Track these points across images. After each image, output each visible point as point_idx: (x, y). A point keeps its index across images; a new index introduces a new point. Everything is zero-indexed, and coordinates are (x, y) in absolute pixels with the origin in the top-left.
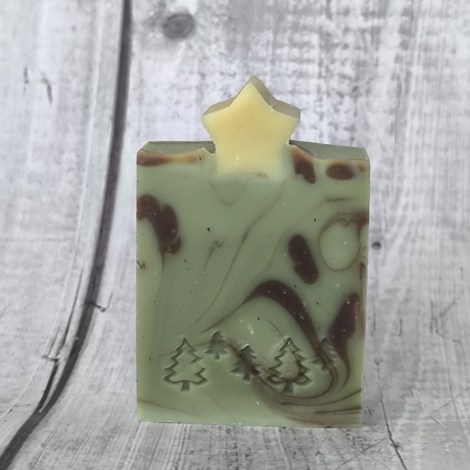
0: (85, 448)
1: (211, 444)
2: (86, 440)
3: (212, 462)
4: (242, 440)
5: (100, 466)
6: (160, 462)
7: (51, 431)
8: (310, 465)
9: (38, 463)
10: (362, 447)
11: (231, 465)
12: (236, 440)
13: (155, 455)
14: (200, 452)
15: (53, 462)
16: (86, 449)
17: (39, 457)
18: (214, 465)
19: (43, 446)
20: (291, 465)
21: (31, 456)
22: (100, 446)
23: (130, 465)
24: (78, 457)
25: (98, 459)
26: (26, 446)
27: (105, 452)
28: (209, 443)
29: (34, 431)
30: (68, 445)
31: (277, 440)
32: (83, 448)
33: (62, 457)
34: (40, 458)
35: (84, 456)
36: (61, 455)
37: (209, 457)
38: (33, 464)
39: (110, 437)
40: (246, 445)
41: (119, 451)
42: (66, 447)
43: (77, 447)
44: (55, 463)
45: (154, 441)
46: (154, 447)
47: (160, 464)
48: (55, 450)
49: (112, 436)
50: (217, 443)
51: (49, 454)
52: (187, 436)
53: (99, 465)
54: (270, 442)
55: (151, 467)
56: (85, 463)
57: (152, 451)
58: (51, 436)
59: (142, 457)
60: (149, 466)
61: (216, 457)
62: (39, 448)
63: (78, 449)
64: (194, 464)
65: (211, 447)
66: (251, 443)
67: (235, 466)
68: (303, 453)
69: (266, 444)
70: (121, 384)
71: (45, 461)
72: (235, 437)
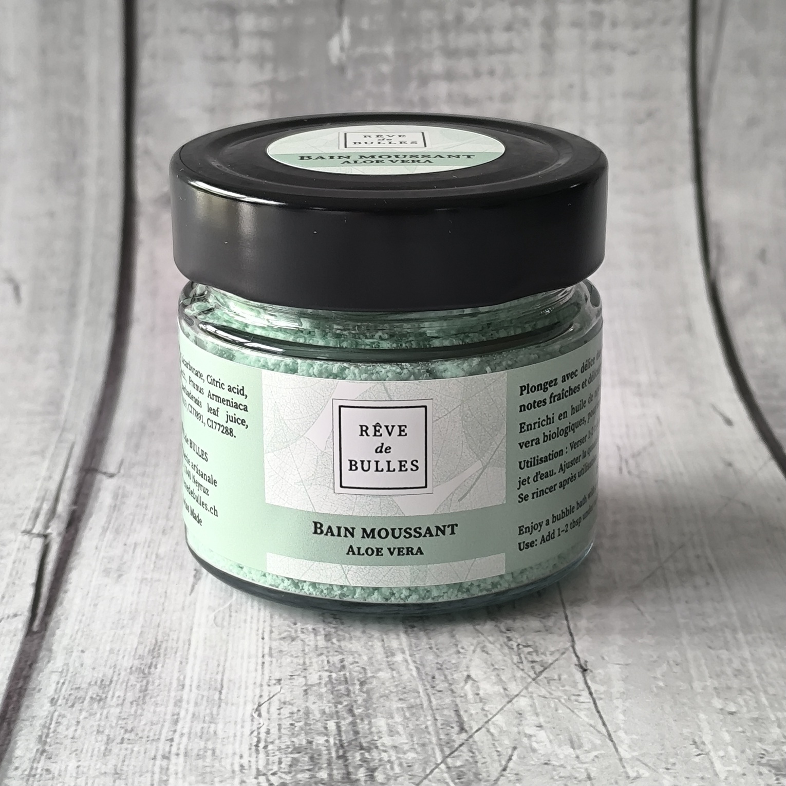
0: (117, 694)
1: (304, 663)
2: (115, 678)
3: (312, 698)
4: (352, 653)
5: (145, 724)
6: (232, 704)
7: (60, 670)
8: (458, 700)
9: (51, 735)
10: (533, 667)
11: (341, 703)
12: (342, 653)
13: (224, 692)
14: (290, 679)
15: (73, 728)
16: (119, 697)
17: (50, 724)
18: (314, 703)
19: (53, 701)
20: (430, 702)
21: (38, 723)
22: (138, 686)
23: (190, 716)
24: (108, 713)
25: (139, 712)
26: (28, 707)
27: (147, 698)
28: (301, 662)
29: (34, 675)
30: (90, 694)
31: (403, 653)
32: (113, 697)
33: (86, 718)
34: (52, 726)
35: (118, 710)
36: (84, 714)
37: (305, 688)
38: (44, 739)
39: (150, 667)
40: (357, 663)
41: (169, 691)
42: (88, 699)
43: (104, 696)
44: (76, 730)
45: (219, 665)
46: (219, 677)
47: (234, 708)
48: (72, 706)
49: (154, 663)
50: (314, 660)
51: (64, 716)
52: (267, 651)
53: (143, 722)
54: (393, 655)
55: (221, 716)
56: (120, 722)
57: (219, 686)
58: (62, 681)
59: (205, 699)
60: (218, 713)
61: (315, 688)
62: (47, 706)
63: (106, 697)
64: (285, 703)
65: (305, 669)
66: (365, 658)
67: (345, 703)
68: (446, 677)
69: (389, 659)
70: (152, 566)
71: (61, 729)
72: (340, 646)
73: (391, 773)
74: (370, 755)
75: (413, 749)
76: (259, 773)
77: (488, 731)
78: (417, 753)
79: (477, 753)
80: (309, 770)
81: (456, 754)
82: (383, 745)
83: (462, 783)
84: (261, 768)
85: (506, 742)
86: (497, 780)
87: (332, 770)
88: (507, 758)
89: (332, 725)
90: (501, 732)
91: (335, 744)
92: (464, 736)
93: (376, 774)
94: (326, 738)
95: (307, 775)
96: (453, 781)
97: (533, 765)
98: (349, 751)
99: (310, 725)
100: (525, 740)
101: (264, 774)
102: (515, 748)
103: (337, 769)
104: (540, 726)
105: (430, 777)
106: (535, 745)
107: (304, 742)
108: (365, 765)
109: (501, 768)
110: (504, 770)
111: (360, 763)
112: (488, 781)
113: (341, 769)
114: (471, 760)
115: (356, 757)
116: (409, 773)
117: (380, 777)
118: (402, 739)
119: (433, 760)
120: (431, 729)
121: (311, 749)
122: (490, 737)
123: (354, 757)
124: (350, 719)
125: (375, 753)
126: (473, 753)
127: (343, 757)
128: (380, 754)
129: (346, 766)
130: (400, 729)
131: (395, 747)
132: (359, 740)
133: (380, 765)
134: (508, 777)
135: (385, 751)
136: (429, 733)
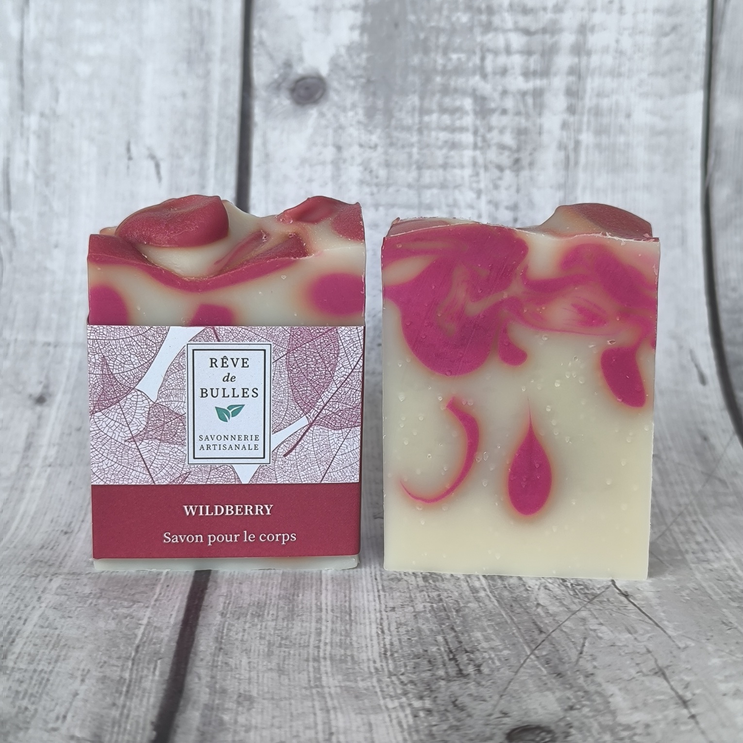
0: (271, 612)
1: (411, 597)
2: (268, 602)
3: (421, 621)
4: (446, 590)
5: (296, 635)
6: (361, 624)
7: (225, 595)
8: (534, 617)
9: (225, 637)
10: (586, 596)
11: (444, 624)
12: (438, 590)
13: (353, 614)
14: (402, 607)
15: (241, 634)
16: (273, 614)
17: (223, 630)
18: (423, 624)
19: (223, 615)
20: (512, 619)
21: (213, 629)
22: (286, 608)
23: (329, 631)
24: (266, 625)
25: (290, 625)
26: (204, 617)
27: (295, 616)
28: (408, 595)
29: (206, 597)
30: (250, 611)
31: (485, 590)
32: (268, 614)
33: (249, 627)
34: (225, 631)
35: (274, 623)
36: (248, 625)
37: (414, 614)
38: (219, 640)
39: (293, 595)
40: (451, 597)
41: (311, 612)
42: (249, 614)
43: (261, 613)
44: (243, 636)
45: (345, 596)
46: (347, 604)
47: (362, 626)
48: (238, 619)
49: (296, 593)
50: (418, 595)
51: (233, 625)
52: (380, 587)
53: (294, 633)
54: (477, 592)
55: (353, 631)
56: (277, 632)
57: (348, 610)
58: (228, 602)
59: (339, 619)
60: (351, 630)
61: (422, 614)
62: (219, 618)
63: (263, 614)
64: (401, 624)
65: (412, 601)
66: (457, 594)
67: (447, 624)
68: (521, 605)
69: (475, 595)
71: (231, 634)
72: (436, 586)
73: (493, 666)
74: (474, 656)
75: (506, 648)
76: (390, 674)
77: (562, 630)
78: (510, 650)
79: (556, 645)
80: (429, 670)
81: (540, 647)
82: (483, 648)
83: (550, 667)
84: (391, 670)
85: (578, 635)
86: (578, 661)
87: (447, 669)
88: (581, 645)
89: (440, 638)
90: (572, 630)
91: (446, 651)
92: (543, 636)
93: (482, 668)
94: (437, 647)
95: (428, 674)
96: (543, 666)
97: (602, 647)
98: (457, 655)
99: (423, 639)
100: (591, 633)
101: (395, 675)
102: (585, 638)
103: (451, 668)
104: (601, 624)
105: (524, 665)
106: (600, 635)
107: (421, 651)
108: (472, 663)
109: (577, 653)
110: (581, 653)
111: (467, 662)
112: (569, 663)
113: (454, 667)
114: (553, 650)
115: (463, 658)
116: (508, 665)
117: (485, 670)
118: (497, 643)
119: (524, 653)
120: (517, 634)
121: (428, 655)
122: (564, 634)
123: (462, 659)
124: (453, 634)
125: (478, 654)
126: (554, 645)
127: (454, 659)
128: (482, 654)
129: (458, 665)
130: (493, 637)
131: (493, 648)
132: (463, 647)
133: (484, 662)
134: (585, 658)
135: (485, 652)
136: (516, 637)
